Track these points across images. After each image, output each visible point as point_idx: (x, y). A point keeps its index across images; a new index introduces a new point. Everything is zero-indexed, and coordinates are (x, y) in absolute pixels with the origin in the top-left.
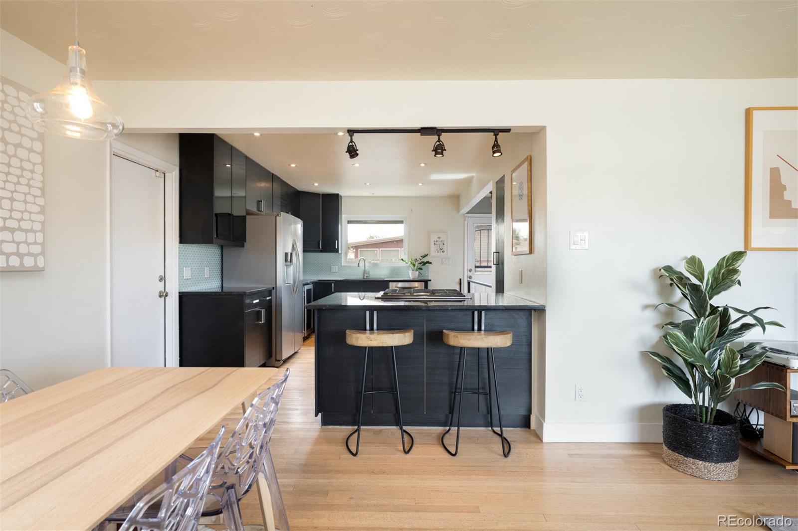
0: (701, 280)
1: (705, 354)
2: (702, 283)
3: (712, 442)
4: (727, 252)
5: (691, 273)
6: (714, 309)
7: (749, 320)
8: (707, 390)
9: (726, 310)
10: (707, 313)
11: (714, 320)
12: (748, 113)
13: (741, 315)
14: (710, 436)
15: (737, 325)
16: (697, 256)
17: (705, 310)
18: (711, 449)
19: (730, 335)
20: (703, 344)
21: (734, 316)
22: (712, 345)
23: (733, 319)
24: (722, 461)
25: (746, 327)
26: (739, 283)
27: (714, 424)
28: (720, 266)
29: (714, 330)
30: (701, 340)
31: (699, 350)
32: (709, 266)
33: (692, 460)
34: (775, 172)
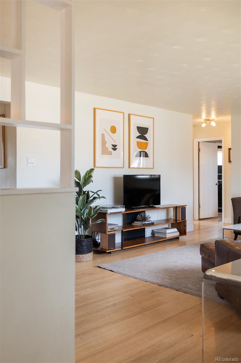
0: (80, 180)
1: (82, 211)
2: (80, 181)
3: (84, 246)
4: (89, 169)
5: (76, 178)
6: (84, 192)
7: (96, 195)
8: (82, 226)
9: (88, 192)
10: (82, 194)
11: (85, 196)
12: (95, 109)
14: (84, 243)
15: (91, 198)
16: (78, 170)
17: (82, 193)
18: (84, 249)
19: (89, 202)
20: (81, 207)
21: (91, 194)
22: (84, 207)
23: (90, 196)
24: (88, 253)
25: (95, 198)
26: (92, 182)
27: (85, 239)
28: (86, 174)
29: (84, 201)
30: (80, 206)
31: (79, 210)
32: (82, 175)
33: (78, 255)
34: (103, 135)
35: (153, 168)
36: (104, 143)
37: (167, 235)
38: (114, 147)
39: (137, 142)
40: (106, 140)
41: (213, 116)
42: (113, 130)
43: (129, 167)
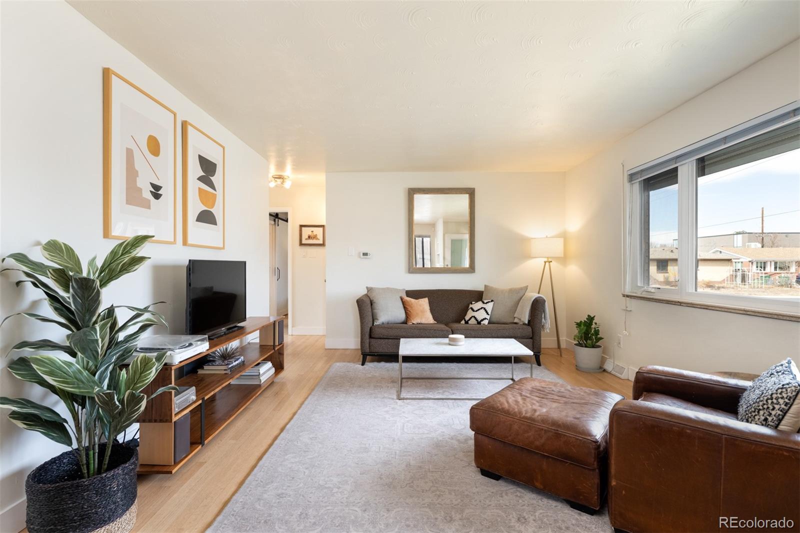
1: (94, 375)
9: (111, 311)
10: (94, 319)
12: (107, 74)
13: (134, 313)
16: (60, 240)
17: (93, 315)
34: (130, 153)
35: (223, 248)
36: (132, 174)
37: (261, 378)
38: (156, 191)
39: (199, 188)
40: (137, 167)
41: (288, 171)
42: (154, 146)
43: (185, 243)
